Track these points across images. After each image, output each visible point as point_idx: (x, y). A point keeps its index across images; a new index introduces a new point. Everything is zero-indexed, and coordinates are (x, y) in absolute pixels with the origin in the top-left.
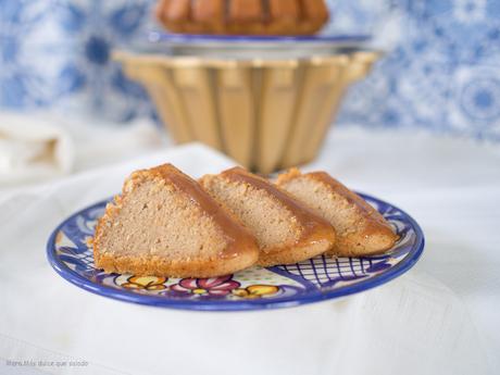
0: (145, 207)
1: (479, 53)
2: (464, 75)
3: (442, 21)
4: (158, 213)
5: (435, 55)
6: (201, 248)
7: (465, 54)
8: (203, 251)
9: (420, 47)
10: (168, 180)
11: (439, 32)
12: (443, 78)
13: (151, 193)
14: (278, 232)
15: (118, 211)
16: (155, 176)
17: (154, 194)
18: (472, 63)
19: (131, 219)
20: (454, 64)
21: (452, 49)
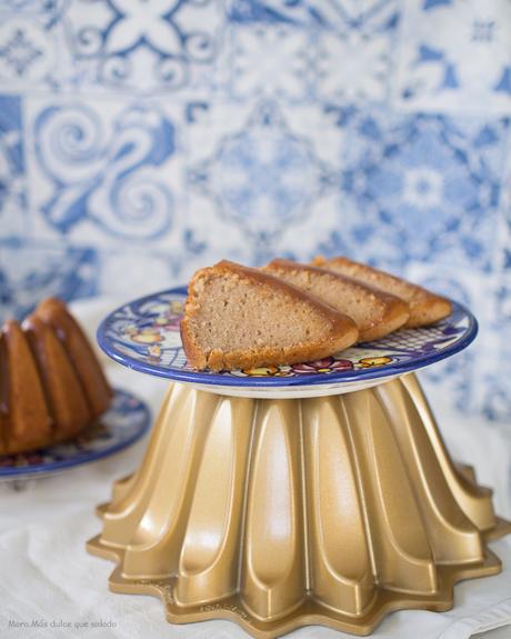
0: (226, 304)
4: (244, 307)
6: (308, 332)
7: (418, 247)
8: (311, 334)
10: (242, 274)
13: (226, 289)
14: (361, 312)
15: (198, 311)
16: (225, 272)
17: (230, 290)
18: (425, 259)
19: (217, 316)
21: (403, 239)
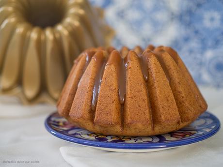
1: (217, 43)
2: (209, 54)
3: (198, 26)
5: (194, 44)
9: (187, 39)
11: (196, 32)
12: (198, 56)
20: (204, 48)
